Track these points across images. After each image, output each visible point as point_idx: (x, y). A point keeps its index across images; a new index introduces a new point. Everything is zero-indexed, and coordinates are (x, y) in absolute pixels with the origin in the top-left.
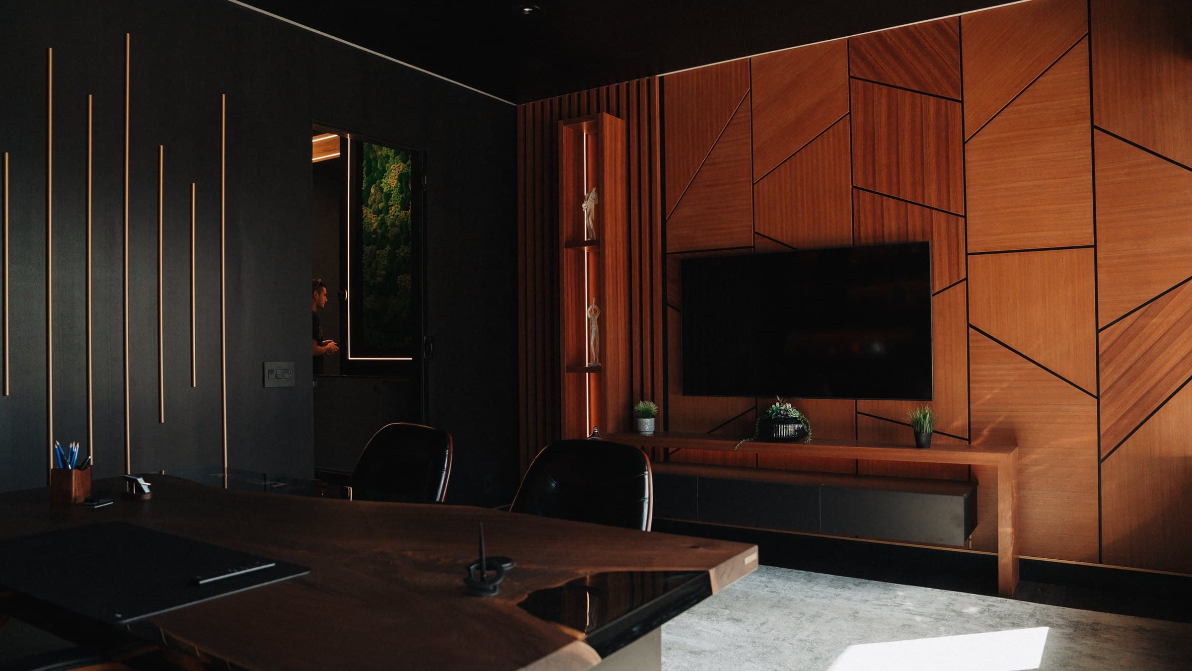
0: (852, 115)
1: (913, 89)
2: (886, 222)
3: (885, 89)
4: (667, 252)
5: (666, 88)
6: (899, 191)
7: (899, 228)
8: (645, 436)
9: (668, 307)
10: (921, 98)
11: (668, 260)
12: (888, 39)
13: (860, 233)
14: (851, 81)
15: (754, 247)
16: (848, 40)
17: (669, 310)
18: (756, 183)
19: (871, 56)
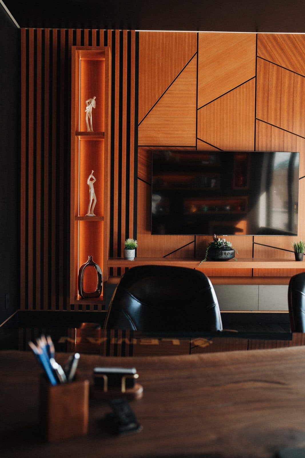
0: (257, 78)
1: (290, 69)
2: (273, 141)
3: (275, 66)
4: (138, 145)
5: (140, 41)
6: (280, 124)
7: (279, 144)
8: (130, 261)
9: (138, 179)
10: (294, 75)
11: (139, 151)
12: (278, 39)
13: (258, 145)
14: (257, 59)
15: (196, 147)
16: (257, 34)
17: (139, 181)
18: (199, 109)
19: (269, 47)
